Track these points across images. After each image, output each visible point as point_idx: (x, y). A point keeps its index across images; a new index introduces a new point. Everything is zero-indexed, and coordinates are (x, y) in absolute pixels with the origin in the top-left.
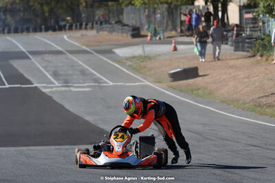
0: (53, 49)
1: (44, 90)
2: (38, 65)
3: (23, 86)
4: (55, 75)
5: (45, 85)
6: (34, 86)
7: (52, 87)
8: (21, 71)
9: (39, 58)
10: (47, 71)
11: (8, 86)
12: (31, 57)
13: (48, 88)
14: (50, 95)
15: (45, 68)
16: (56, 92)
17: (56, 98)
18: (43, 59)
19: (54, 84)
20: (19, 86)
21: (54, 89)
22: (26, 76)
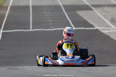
0: (111, 3)
1: (103, 32)
2: (99, 14)
3: (87, 29)
4: (112, 21)
5: (104, 28)
6: (95, 28)
7: (110, 30)
8: (86, 18)
9: (100, 9)
10: (106, 18)
11: (74, 28)
12: (93, 8)
13: (107, 30)
14: (108, 34)
15: (104, 16)
16: (113, 32)
17: (112, 36)
18: (103, 10)
19: (111, 27)
20: (84, 28)
21: (111, 31)
22: (90, 21)
